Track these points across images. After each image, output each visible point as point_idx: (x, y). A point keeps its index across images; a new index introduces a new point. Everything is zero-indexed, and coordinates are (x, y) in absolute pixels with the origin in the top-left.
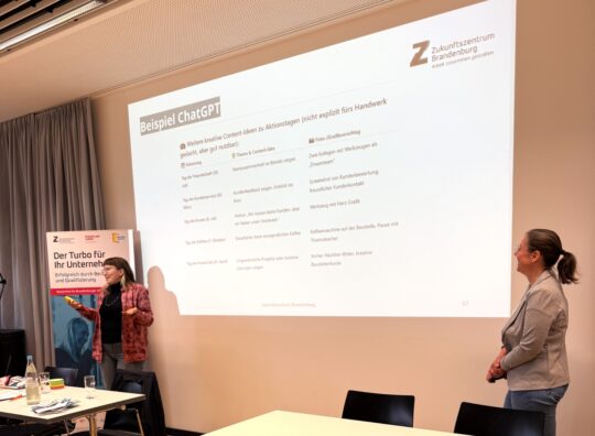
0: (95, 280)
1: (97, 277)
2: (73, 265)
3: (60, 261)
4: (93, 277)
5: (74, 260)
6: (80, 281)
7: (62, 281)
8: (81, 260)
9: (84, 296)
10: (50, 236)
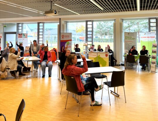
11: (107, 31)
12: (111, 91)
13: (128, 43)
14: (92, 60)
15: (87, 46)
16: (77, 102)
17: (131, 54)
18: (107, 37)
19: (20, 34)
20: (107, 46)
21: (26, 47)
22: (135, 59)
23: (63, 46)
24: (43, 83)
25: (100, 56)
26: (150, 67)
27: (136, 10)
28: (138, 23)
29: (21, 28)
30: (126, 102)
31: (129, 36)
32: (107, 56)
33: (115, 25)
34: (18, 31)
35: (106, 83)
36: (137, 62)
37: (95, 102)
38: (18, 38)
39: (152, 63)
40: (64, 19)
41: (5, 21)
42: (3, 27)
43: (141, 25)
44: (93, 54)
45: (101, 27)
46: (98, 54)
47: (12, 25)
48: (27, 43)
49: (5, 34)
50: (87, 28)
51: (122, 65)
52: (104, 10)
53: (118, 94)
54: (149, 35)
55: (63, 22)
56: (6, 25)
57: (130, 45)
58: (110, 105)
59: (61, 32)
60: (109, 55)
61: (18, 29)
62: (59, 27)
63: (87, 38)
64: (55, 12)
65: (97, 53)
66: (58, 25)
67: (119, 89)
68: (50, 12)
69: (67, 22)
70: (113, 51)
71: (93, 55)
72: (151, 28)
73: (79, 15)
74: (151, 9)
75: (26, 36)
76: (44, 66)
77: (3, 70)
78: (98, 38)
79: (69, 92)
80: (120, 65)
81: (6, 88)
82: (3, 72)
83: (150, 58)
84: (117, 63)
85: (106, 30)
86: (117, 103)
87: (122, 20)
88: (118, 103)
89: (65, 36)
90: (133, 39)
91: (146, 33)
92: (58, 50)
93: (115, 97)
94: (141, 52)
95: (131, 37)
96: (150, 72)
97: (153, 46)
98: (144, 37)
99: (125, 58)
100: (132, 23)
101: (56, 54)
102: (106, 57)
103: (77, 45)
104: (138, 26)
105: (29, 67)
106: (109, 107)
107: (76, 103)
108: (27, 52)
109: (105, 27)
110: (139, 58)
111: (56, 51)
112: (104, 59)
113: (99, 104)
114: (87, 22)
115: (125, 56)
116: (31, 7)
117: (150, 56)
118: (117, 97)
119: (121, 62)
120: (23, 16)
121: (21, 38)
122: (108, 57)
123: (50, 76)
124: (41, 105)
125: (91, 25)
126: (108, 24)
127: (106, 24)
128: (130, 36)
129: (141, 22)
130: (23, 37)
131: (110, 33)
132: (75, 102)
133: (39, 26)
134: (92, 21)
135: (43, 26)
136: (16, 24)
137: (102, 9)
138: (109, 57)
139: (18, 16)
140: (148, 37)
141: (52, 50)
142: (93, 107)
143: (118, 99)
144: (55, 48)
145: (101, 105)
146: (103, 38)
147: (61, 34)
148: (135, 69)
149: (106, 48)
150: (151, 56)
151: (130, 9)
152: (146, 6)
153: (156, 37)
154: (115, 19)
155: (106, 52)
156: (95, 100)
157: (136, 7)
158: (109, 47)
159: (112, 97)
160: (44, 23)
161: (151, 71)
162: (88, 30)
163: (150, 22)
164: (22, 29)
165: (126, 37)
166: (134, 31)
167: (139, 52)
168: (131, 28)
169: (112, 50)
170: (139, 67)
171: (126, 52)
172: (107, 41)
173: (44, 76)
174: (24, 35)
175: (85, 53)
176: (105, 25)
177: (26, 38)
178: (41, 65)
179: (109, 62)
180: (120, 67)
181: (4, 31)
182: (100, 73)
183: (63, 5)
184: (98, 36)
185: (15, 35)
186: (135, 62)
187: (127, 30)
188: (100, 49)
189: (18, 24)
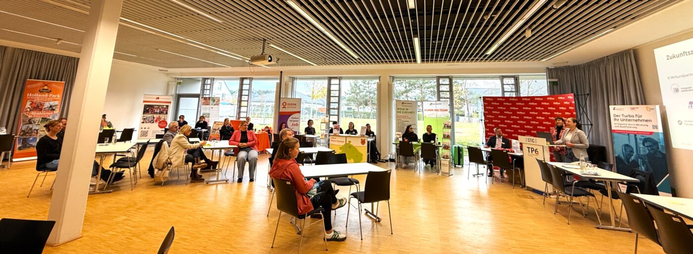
0: (636, 128)
1: (637, 126)
2: (623, 120)
3: (617, 118)
4: (636, 126)
5: (624, 118)
6: (628, 127)
7: (618, 127)
8: (628, 118)
9: (630, 135)
10: (611, 107)
11: (368, 98)
12: (365, 210)
13: (403, 120)
14: (334, 151)
15: (328, 124)
16: (298, 234)
17: (406, 140)
18: (368, 109)
19: (205, 99)
20: (365, 125)
21: (215, 122)
22: (413, 150)
23: (285, 123)
24: (238, 194)
25: (351, 144)
26: (440, 165)
27: (415, 61)
28: (421, 85)
29: (208, 87)
30: (392, 234)
31: (403, 107)
32: (365, 143)
33: (379, 86)
34: (203, 92)
35: (355, 195)
36: (418, 156)
37: (333, 233)
38: (202, 106)
39: (443, 158)
40: (288, 72)
41: (182, 74)
42: (175, 84)
43: (426, 89)
44: (338, 139)
45: (358, 91)
46: (348, 139)
47: (193, 81)
48: (217, 117)
49: (179, 96)
50: (329, 91)
51: (392, 160)
52: (359, 59)
53: (378, 216)
54: (439, 107)
55: (286, 78)
56: (182, 81)
57: (405, 123)
58: (362, 239)
59: (281, 97)
60: (368, 142)
61: (203, 89)
62: (280, 86)
63: (329, 109)
64: (270, 59)
65: (346, 137)
66: (277, 83)
67: (380, 207)
68: (261, 58)
69: (293, 79)
70: (375, 134)
71: (339, 141)
72: (442, 95)
73: (315, 67)
74: (440, 61)
75: (216, 101)
76: (243, 159)
77: (161, 168)
78: (352, 111)
79: (283, 213)
80: (387, 161)
81: (162, 202)
82: (159, 170)
83: (440, 148)
84: (382, 158)
85: (366, 96)
86: (376, 235)
87: (392, 78)
88: (378, 234)
89: (289, 104)
90: (411, 113)
91: (433, 103)
92: (274, 131)
93: (373, 222)
94: (425, 136)
95: (408, 109)
96: (440, 174)
97: (445, 127)
98: (429, 110)
99: (396, 148)
100: (411, 85)
101: (270, 137)
102: (362, 145)
103: (310, 122)
104: (421, 91)
105: (214, 160)
106: (360, 244)
107: (296, 234)
108: (216, 131)
109: (365, 91)
110: (420, 147)
111: (269, 133)
112: (358, 149)
113: (341, 236)
114: (330, 79)
115: (396, 144)
116: (228, 50)
117: (439, 143)
118: (376, 222)
119: (389, 155)
120: (214, 66)
121: (208, 106)
122: (366, 145)
123: (252, 180)
124: (224, 239)
125: (338, 86)
126: (369, 85)
127: (367, 86)
128: (405, 108)
129: (427, 85)
130: (212, 105)
131: (374, 102)
132: (294, 233)
133: (242, 84)
134: (340, 79)
135: (250, 84)
136: (201, 79)
137: (356, 57)
138: (368, 145)
139: (206, 65)
140: (436, 110)
141: (262, 130)
142: (328, 243)
143: (378, 226)
144: (269, 127)
145: (344, 239)
146: (361, 110)
147: (281, 99)
148: (414, 168)
149: (363, 128)
150: (441, 145)
151: (404, 59)
152: (431, 55)
153: (449, 111)
154: (380, 77)
155: (362, 136)
156: (333, 229)
157: (414, 57)
158: (370, 127)
159: (367, 222)
160: (252, 78)
161: (442, 172)
162: (332, 95)
163: (439, 85)
164: (211, 90)
165: (398, 109)
166: (415, 99)
167: (420, 136)
168: (410, 94)
169: (373, 133)
170: (421, 164)
171: (398, 136)
172: (368, 116)
173: (240, 180)
174: (214, 101)
175: (324, 137)
176: (365, 87)
177: (216, 106)
178: (237, 159)
179: (368, 155)
180: (387, 165)
181: (177, 92)
182: (346, 176)
183: (285, 48)
184: (351, 107)
185: (198, 99)
186: (414, 155)
187: (403, 97)
188: (351, 131)
189: (205, 79)
